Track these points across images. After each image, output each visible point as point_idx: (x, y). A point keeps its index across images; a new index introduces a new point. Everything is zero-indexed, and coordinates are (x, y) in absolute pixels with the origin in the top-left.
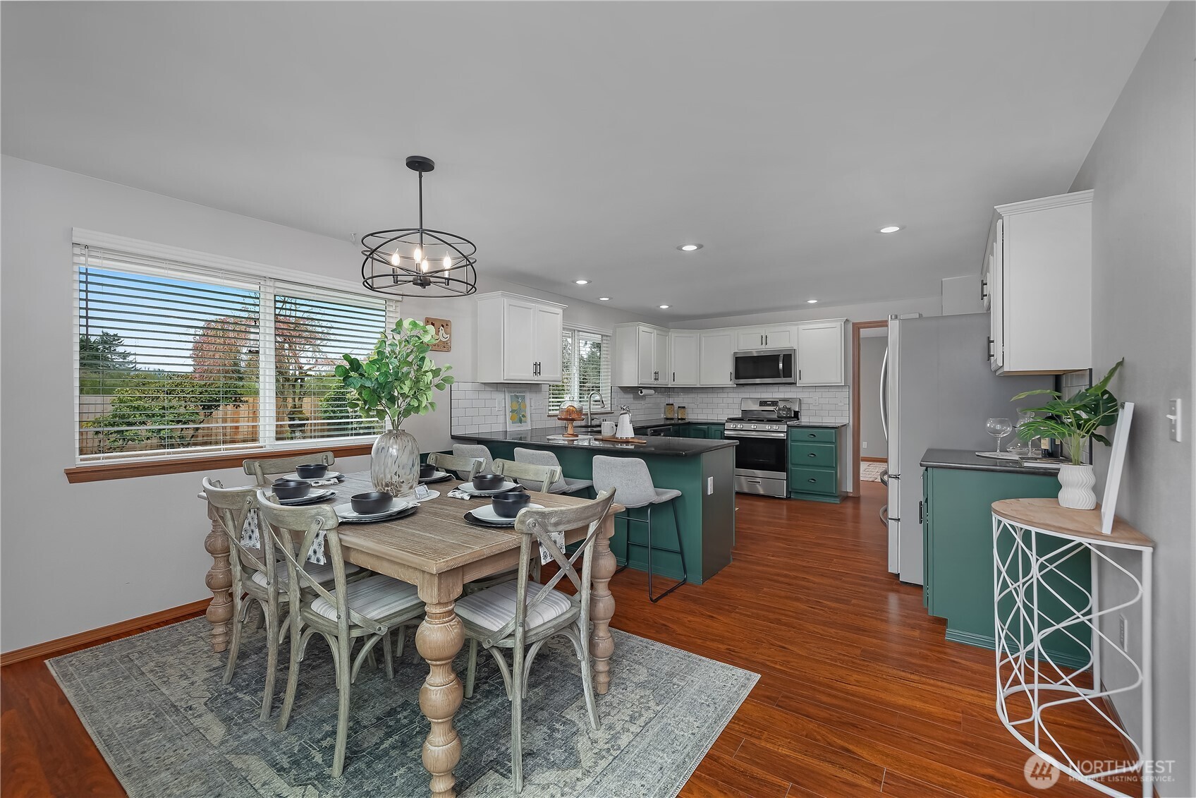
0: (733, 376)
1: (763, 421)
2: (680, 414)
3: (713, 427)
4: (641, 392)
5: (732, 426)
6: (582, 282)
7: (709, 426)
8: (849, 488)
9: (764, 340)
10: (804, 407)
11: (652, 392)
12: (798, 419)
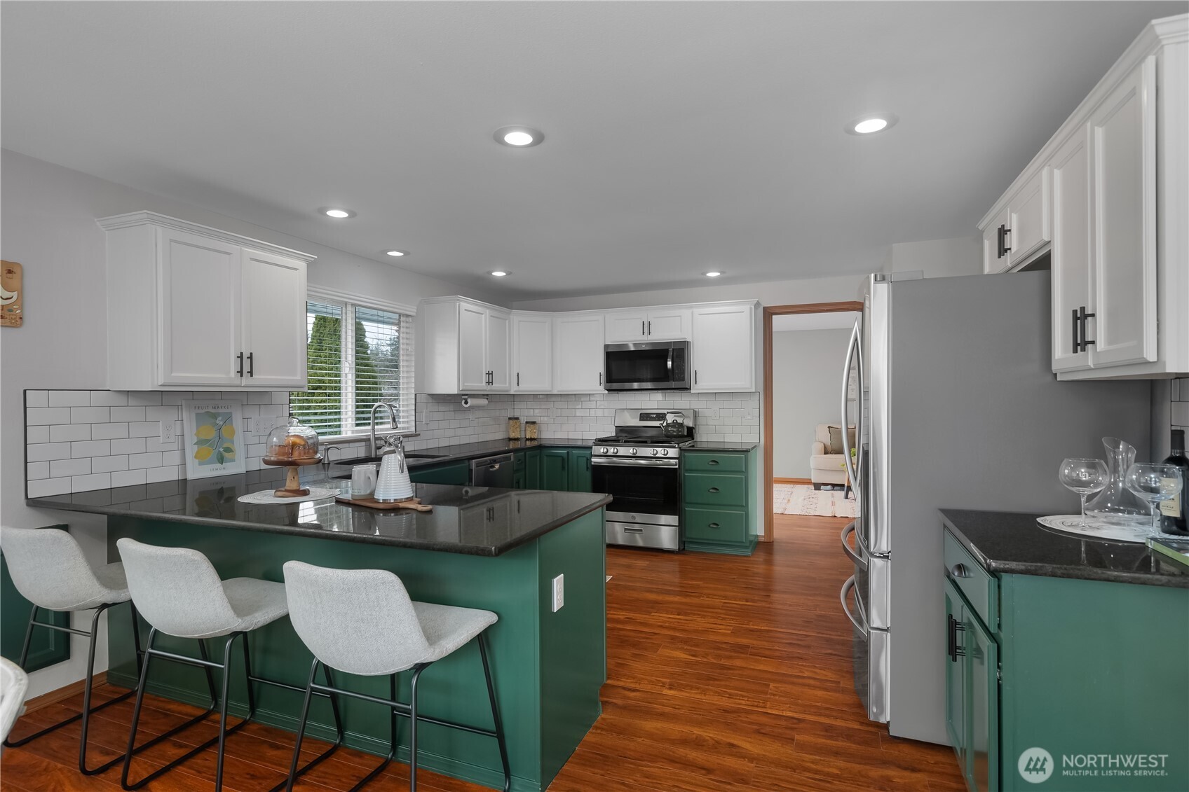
0: (603, 379)
1: (646, 442)
2: (528, 432)
3: (575, 452)
4: (466, 403)
5: (602, 450)
6: (337, 214)
7: (570, 450)
8: (758, 529)
9: (646, 327)
10: (701, 421)
11: (484, 402)
12: (693, 439)
